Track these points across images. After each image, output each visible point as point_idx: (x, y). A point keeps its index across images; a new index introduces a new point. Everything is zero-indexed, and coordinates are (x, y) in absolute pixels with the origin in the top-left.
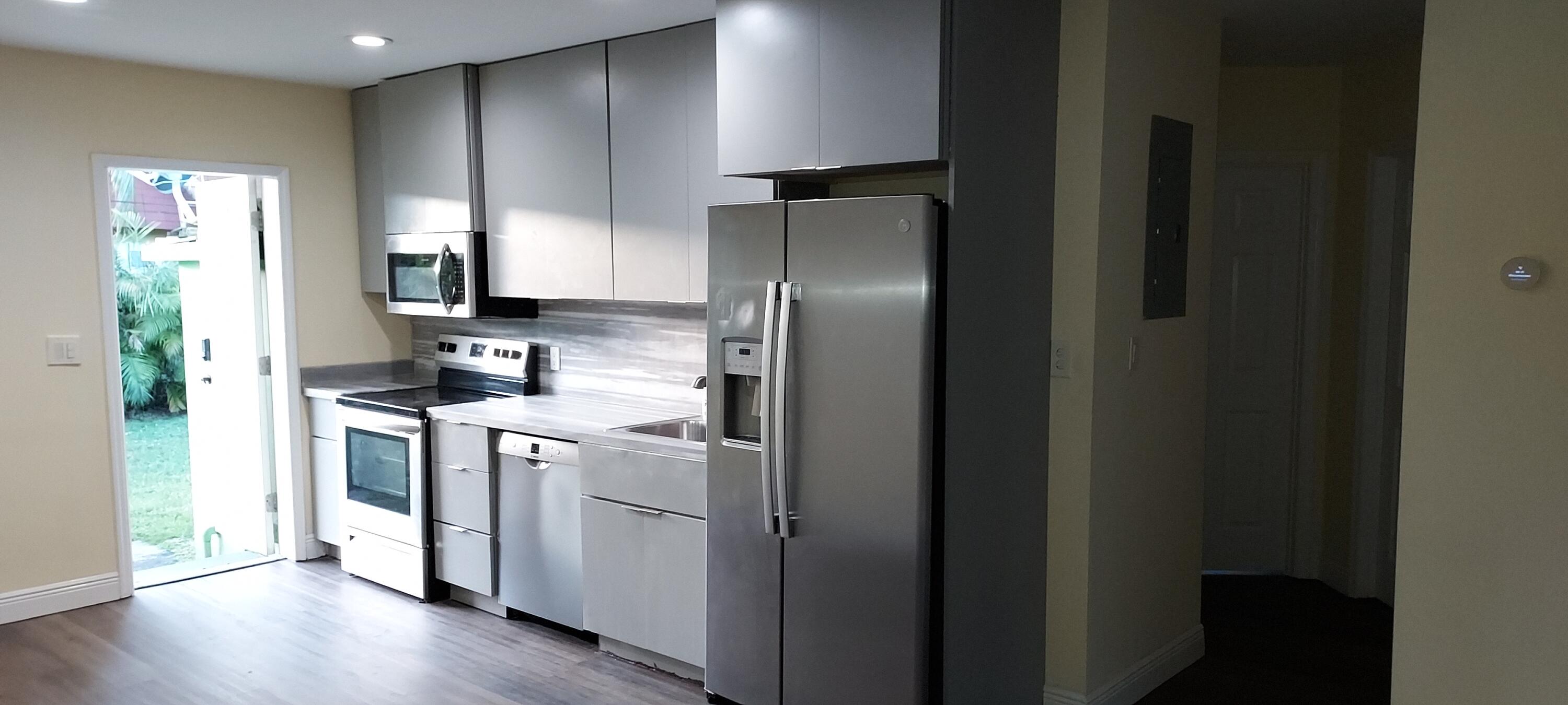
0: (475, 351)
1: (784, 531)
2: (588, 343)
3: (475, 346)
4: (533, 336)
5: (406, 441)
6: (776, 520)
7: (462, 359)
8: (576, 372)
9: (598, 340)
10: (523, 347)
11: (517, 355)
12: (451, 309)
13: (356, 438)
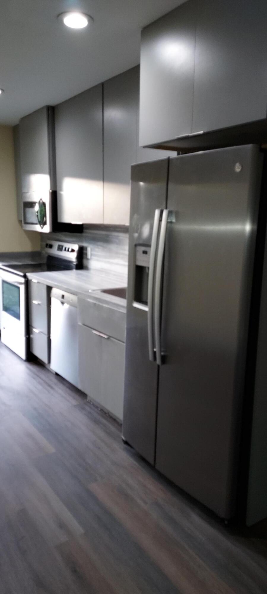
0: (60, 248)
1: (158, 361)
2: (101, 246)
3: (59, 246)
4: (82, 241)
5: (18, 288)
6: (155, 353)
7: (54, 252)
8: (98, 260)
9: (105, 245)
10: (76, 247)
11: (73, 251)
12: (42, 228)
13: (5, 285)
